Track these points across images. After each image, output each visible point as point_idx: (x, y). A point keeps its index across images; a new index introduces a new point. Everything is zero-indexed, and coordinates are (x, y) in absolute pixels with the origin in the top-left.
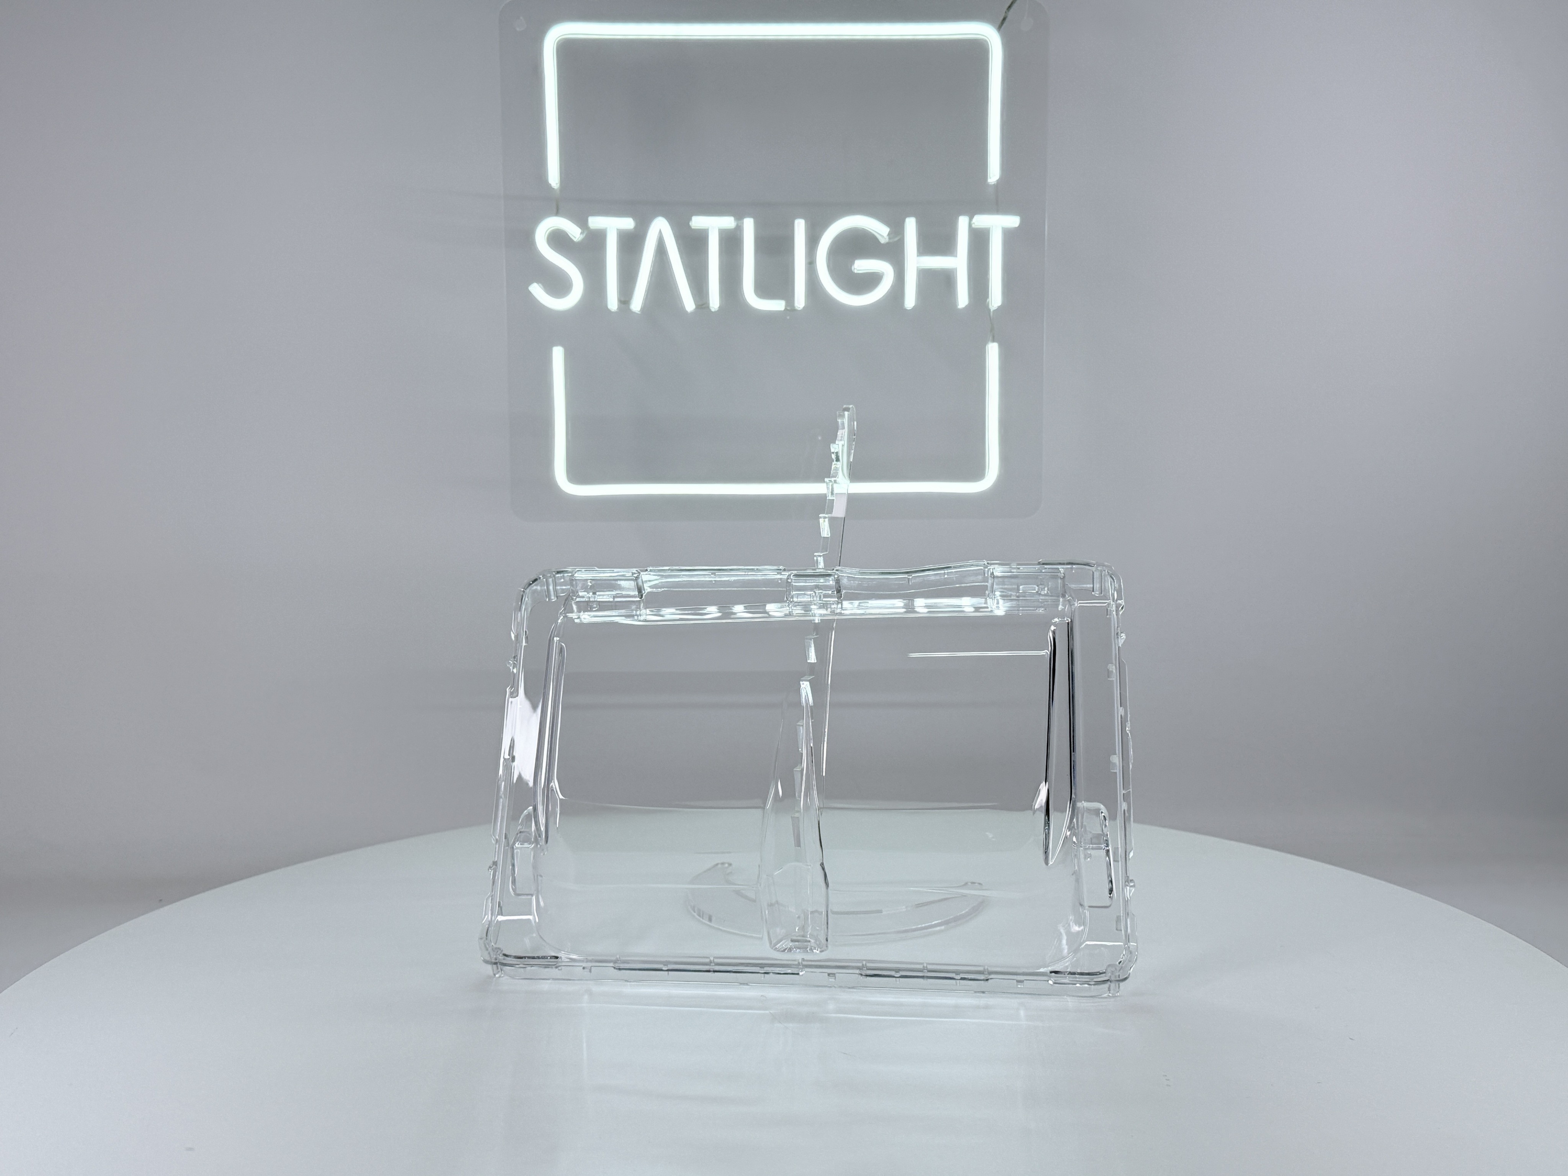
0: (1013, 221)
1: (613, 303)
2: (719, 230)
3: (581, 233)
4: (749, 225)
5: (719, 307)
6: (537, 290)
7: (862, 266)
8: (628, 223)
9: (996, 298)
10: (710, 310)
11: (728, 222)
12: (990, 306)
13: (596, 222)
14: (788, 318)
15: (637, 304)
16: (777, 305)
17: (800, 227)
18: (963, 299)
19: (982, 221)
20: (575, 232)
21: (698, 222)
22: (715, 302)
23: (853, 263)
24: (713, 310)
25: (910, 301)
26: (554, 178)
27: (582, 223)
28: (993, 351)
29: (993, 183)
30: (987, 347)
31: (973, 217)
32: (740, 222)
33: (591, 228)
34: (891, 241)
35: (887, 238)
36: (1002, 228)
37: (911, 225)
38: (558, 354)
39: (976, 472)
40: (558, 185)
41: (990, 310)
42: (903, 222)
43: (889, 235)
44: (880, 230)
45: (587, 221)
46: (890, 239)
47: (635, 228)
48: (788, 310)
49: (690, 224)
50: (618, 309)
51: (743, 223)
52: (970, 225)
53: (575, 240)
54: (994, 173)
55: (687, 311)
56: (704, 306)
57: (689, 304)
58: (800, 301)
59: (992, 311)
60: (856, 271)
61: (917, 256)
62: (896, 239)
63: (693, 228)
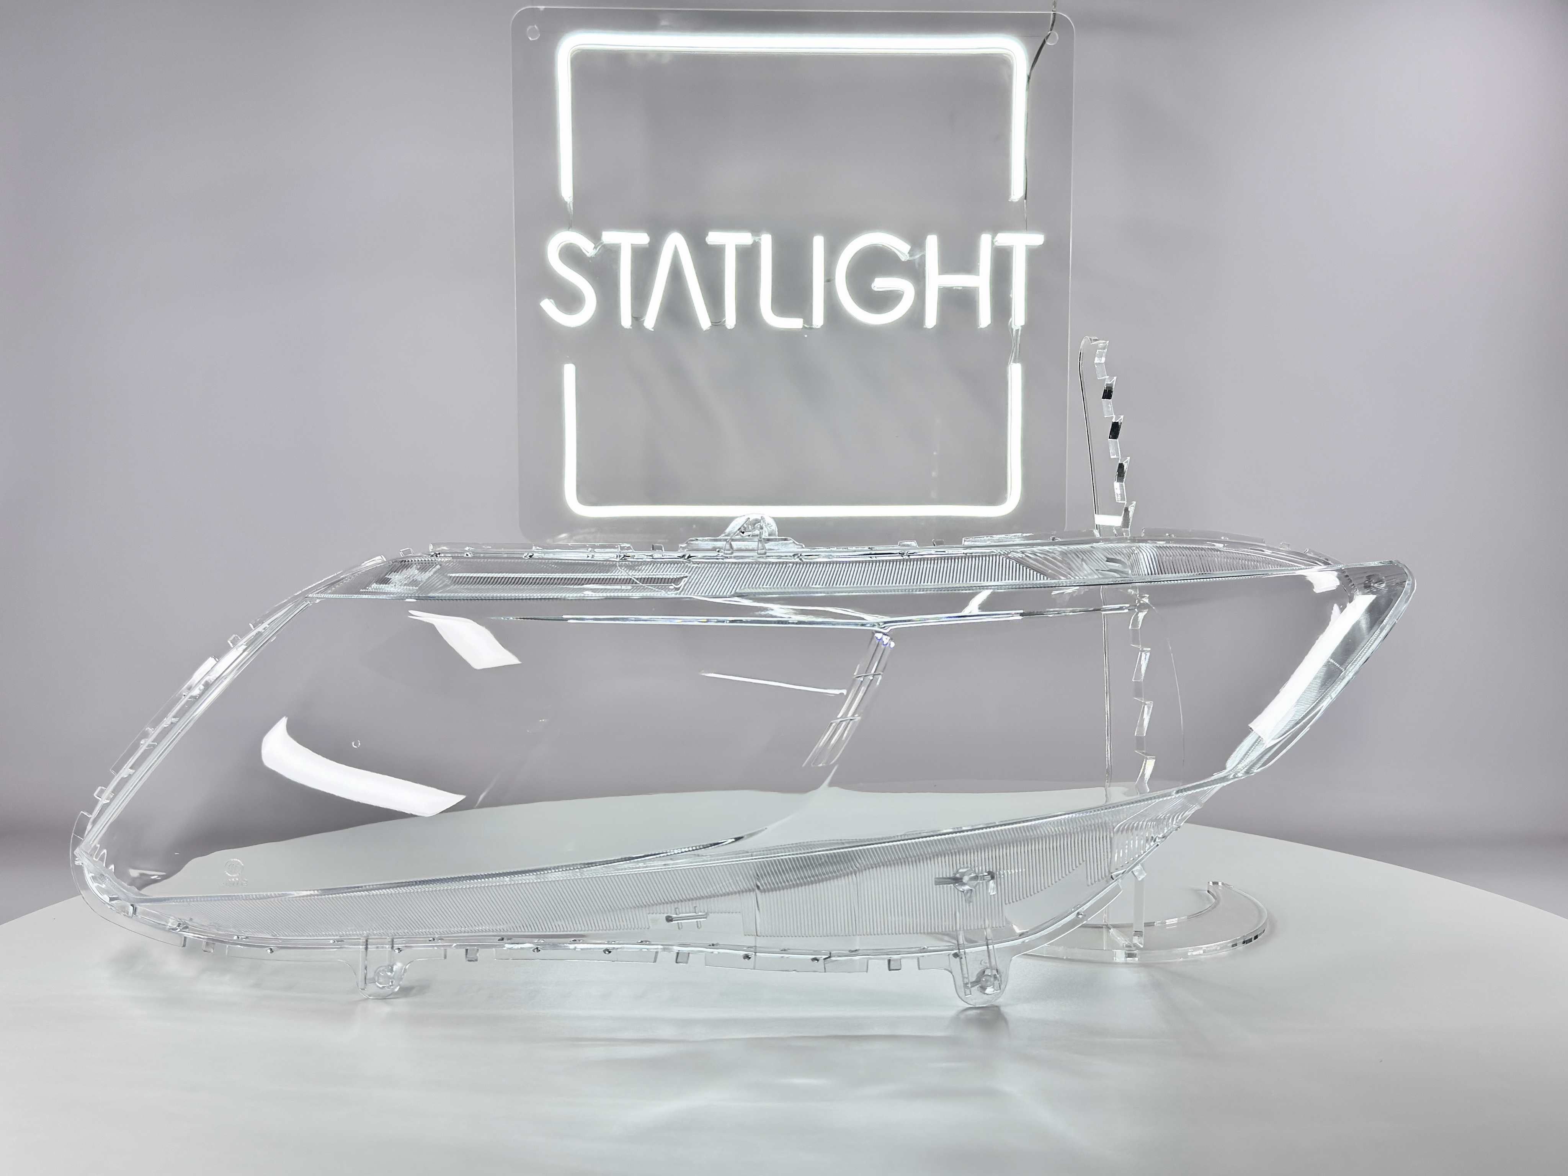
0: (1037, 239)
1: (626, 320)
2: (736, 245)
3: (595, 248)
4: (766, 241)
5: (735, 325)
6: (548, 306)
7: (881, 284)
8: (642, 239)
9: (1018, 318)
10: (726, 328)
11: (745, 238)
12: (1013, 326)
13: (609, 237)
14: (806, 336)
15: (650, 321)
16: (795, 323)
17: (819, 243)
18: (985, 318)
19: (1004, 239)
20: (588, 248)
21: (714, 238)
22: (730, 320)
23: (873, 280)
24: (729, 327)
25: (931, 320)
26: (567, 192)
27: (595, 237)
28: (1015, 372)
29: (1017, 200)
30: (1010, 367)
31: (996, 236)
32: (757, 239)
33: (605, 243)
34: (911, 258)
35: (908, 255)
36: (1026, 246)
37: (932, 242)
38: (569, 371)
39: (996, 495)
40: (572, 198)
41: (1012, 330)
42: (926, 238)
43: (909, 253)
44: (901, 248)
45: (601, 235)
46: (910, 256)
47: (649, 243)
48: (806, 327)
49: (706, 239)
50: (631, 326)
51: (760, 239)
52: (993, 243)
53: (588, 255)
54: (1017, 192)
55: (702, 329)
56: (719, 324)
57: (705, 321)
58: (818, 319)
59: (1014, 330)
60: (876, 289)
61: (939, 274)
62: (917, 256)
63: (709, 243)
